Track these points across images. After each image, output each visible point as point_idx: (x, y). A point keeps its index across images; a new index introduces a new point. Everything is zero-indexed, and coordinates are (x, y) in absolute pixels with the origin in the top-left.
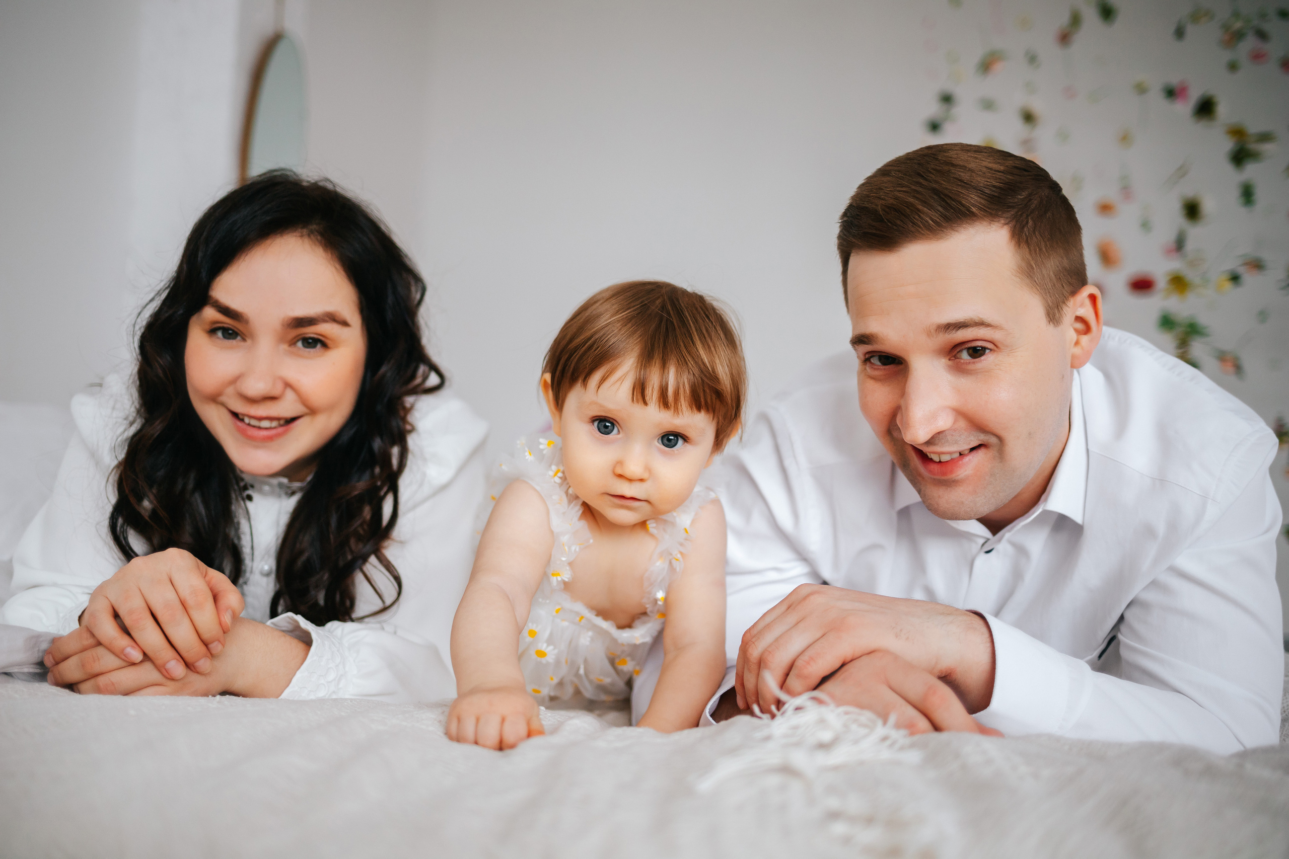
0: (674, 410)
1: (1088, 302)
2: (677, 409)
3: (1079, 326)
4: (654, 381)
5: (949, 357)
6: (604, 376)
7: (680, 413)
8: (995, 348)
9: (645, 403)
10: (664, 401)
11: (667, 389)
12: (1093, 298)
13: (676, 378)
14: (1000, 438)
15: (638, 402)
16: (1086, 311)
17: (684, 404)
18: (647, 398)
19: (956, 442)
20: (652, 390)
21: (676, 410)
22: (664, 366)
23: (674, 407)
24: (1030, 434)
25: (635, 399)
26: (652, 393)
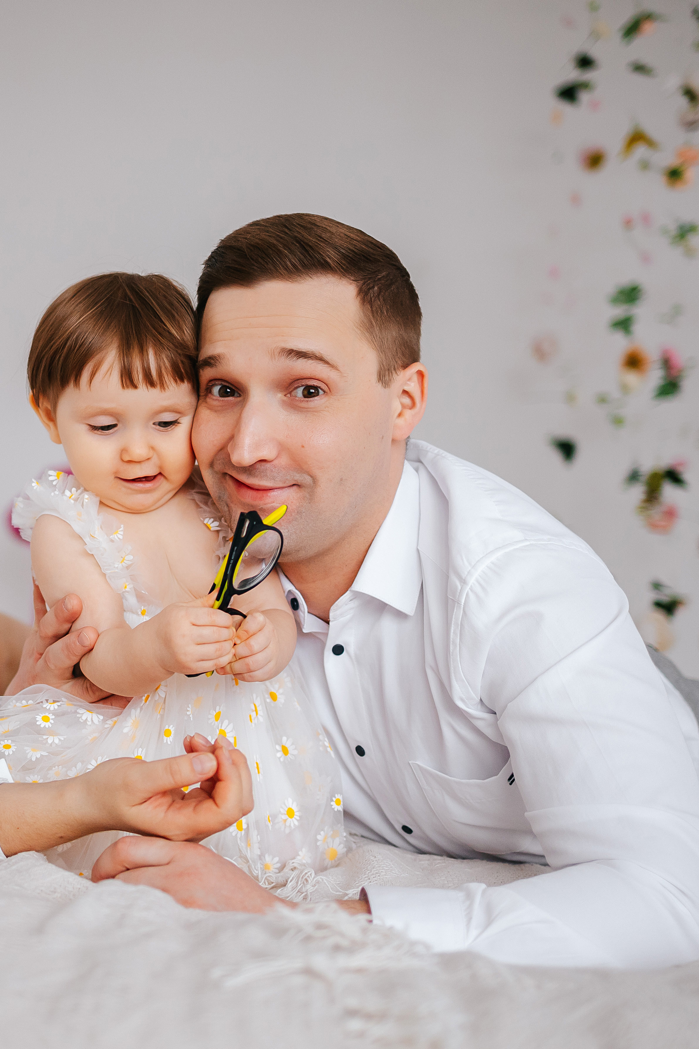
0: (161, 387)
1: (415, 378)
2: (163, 384)
3: (407, 401)
4: (137, 365)
5: (285, 393)
6: (93, 371)
7: (166, 388)
8: (328, 391)
9: (135, 387)
10: (150, 382)
11: (149, 369)
12: (421, 374)
13: (156, 359)
14: (314, 480)
15: (128, 387)
16: (413, 387)
17: (168, 379)
18: (135, 382)
19: (274, 478)
20: (137, 373)
21: (163, 386)
22: (143, 351)
23: (160, 383)
24: (341, 480)
25: (125, 385)
26: (139, 376)
